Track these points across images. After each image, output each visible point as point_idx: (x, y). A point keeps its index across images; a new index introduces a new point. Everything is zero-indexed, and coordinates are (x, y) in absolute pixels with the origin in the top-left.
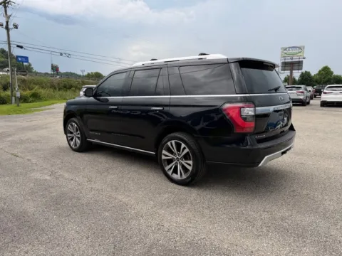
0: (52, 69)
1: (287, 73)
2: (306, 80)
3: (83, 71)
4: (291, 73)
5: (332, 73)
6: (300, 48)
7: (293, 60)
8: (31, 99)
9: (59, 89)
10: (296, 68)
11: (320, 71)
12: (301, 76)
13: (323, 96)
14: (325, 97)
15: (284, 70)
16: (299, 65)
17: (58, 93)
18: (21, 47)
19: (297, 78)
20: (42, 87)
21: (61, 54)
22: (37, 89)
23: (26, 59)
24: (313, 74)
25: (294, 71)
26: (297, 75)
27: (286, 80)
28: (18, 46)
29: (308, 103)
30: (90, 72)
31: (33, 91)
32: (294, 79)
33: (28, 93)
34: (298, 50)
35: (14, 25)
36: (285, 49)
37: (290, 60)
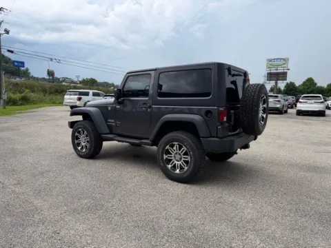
0: (48, 74)
1: (272, 83)
2: (291, 90)
3: (78, 77)
4: (276, 83)
5: (316, 84)
6: (284, 60)
7: (278, 71)
8: (20, 102)
9: (50, 93)
10: (281, 78)
11: (304, 83)
12: (286, 87)
13: (298, 105)
14: (300, 106)
15: (270, 80)
16: (283, 76)
17: (48, 97)
18: (12, 52)
19: (282, 88)
20: (33, 91)
21: (51, 60)
22: (27, 93)
23: (22, 64)
24: (297, 85)
25: (278, 82)
26: (282, 85)
27: (272, 90)
28: (9, 51)
29: (286, 112)
30: (85, 78)
31: (23, 95)
32: (280, 89)
33: (17, 96)
34: (282, 62)
35: (5, 31)
36: (270, 60)
37: (275, 71)
